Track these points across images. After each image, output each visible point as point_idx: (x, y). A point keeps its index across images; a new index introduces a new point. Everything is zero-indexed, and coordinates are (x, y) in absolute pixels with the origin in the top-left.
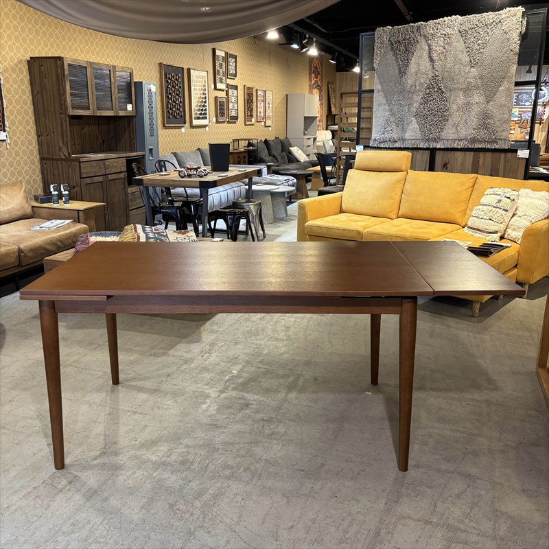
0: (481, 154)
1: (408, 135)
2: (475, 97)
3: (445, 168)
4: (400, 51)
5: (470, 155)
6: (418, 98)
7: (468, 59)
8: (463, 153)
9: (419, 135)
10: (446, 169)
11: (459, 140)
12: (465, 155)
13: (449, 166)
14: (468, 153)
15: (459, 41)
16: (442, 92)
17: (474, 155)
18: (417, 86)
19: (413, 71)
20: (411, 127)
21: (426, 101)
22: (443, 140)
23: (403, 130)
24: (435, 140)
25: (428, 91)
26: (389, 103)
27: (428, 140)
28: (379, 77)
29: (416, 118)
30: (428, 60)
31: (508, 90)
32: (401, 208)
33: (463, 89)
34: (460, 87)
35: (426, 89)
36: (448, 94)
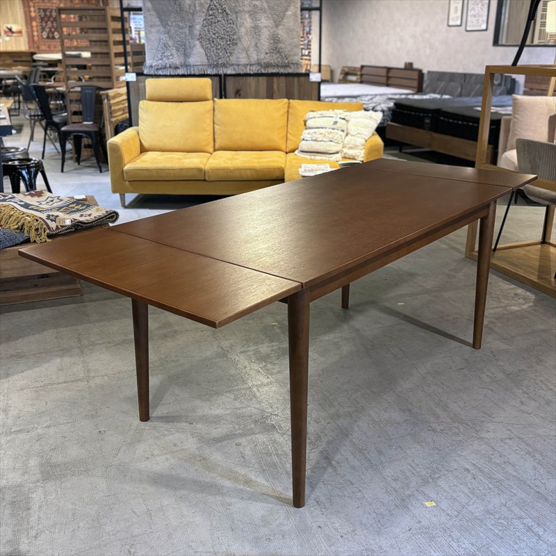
0: (275, 79)
1: (192, 61)
2: (263, 20)
3: (238, 94)
5: (263, 80)
6: (199, 21)
8: (256, 78)
9: (205, 61)
10: (240, 95)
11: (251, 65)
12: (258, 80)
13: (242, 92)
14: (261, 78)
16: (227, 14)
17: (267, 80)
18: (197, 5)
20: (195, 51)
21: (209, 22)
22: (233, 65)
23: (186, 55)
24: (224, 65)
25: (211, 12)
26: (164, 24)
27: (216, 66)
29: (201, 42)
31: (295, 15)
32: (216, 139)
33: (249, 12)
34: (246, 9)
35: (208, 10)
36: (234, 16)
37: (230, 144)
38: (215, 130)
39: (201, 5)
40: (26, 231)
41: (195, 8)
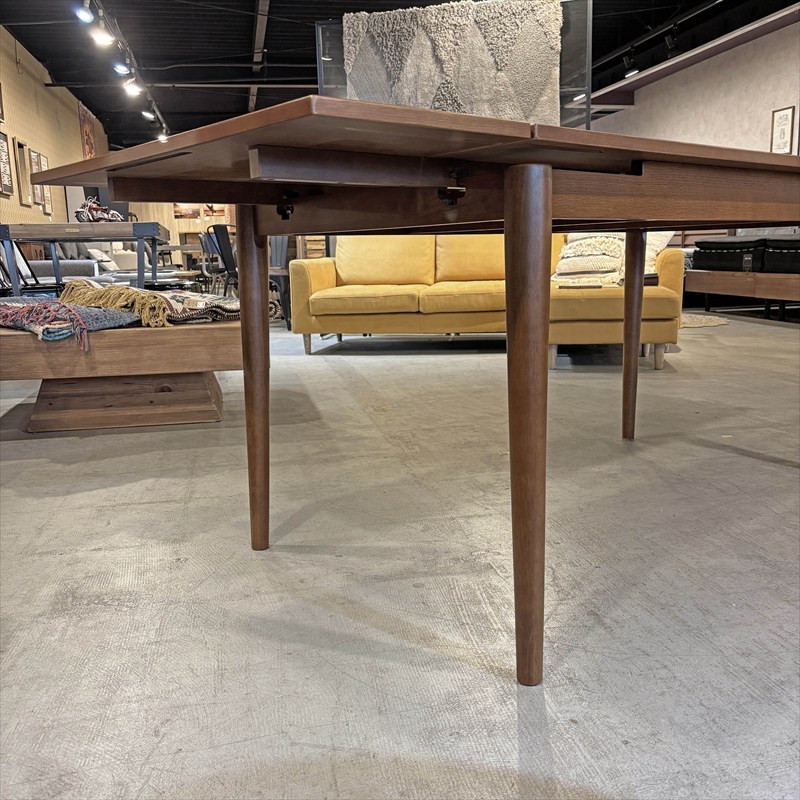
2: (508, 111)
4: (386, 47)
7: (492, 60)
15: (475, 35)
16: (459, 105)
18: (419, 97)
19: (410, 76)
25: (437, 104)
28: (355, 87)
30: (432, 60)
31: (551, 100)
32: (438, 266)
33: (488, 101)
34: (485, 97)
35: (433, 102)
36: (469, 107)
37: (457, 272)
38: (438, 253)
39: (425, 95)
40: (136, 310)
41: (417, 100)
